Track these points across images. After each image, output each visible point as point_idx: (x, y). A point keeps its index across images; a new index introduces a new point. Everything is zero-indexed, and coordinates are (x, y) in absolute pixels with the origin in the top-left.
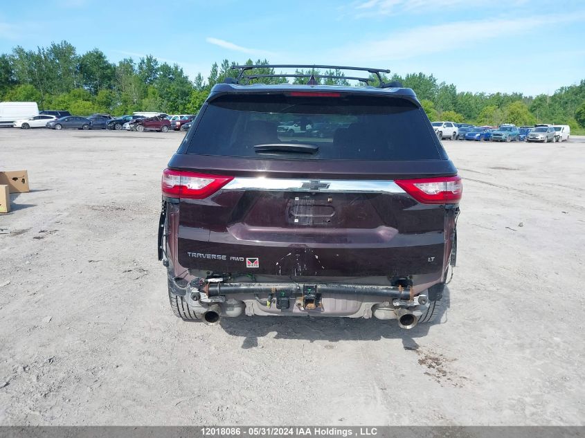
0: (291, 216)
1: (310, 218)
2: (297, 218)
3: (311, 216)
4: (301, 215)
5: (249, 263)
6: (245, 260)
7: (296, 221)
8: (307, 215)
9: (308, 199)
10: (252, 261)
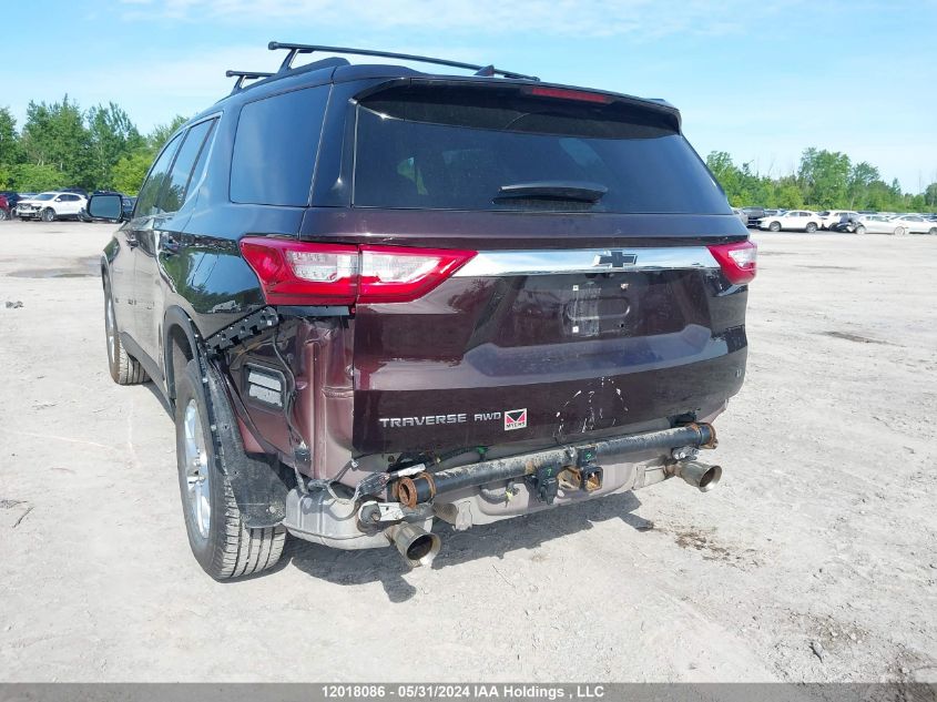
0: (567, 321)
1: (595, 321)
2: (577, 324)
3: (597, 317)
4: (582, 319)
5: (509, 421)
6: (503, 415)
7: (576, 330)
8: (591, 318)
9: (592, 287)
10: (515, 416)
